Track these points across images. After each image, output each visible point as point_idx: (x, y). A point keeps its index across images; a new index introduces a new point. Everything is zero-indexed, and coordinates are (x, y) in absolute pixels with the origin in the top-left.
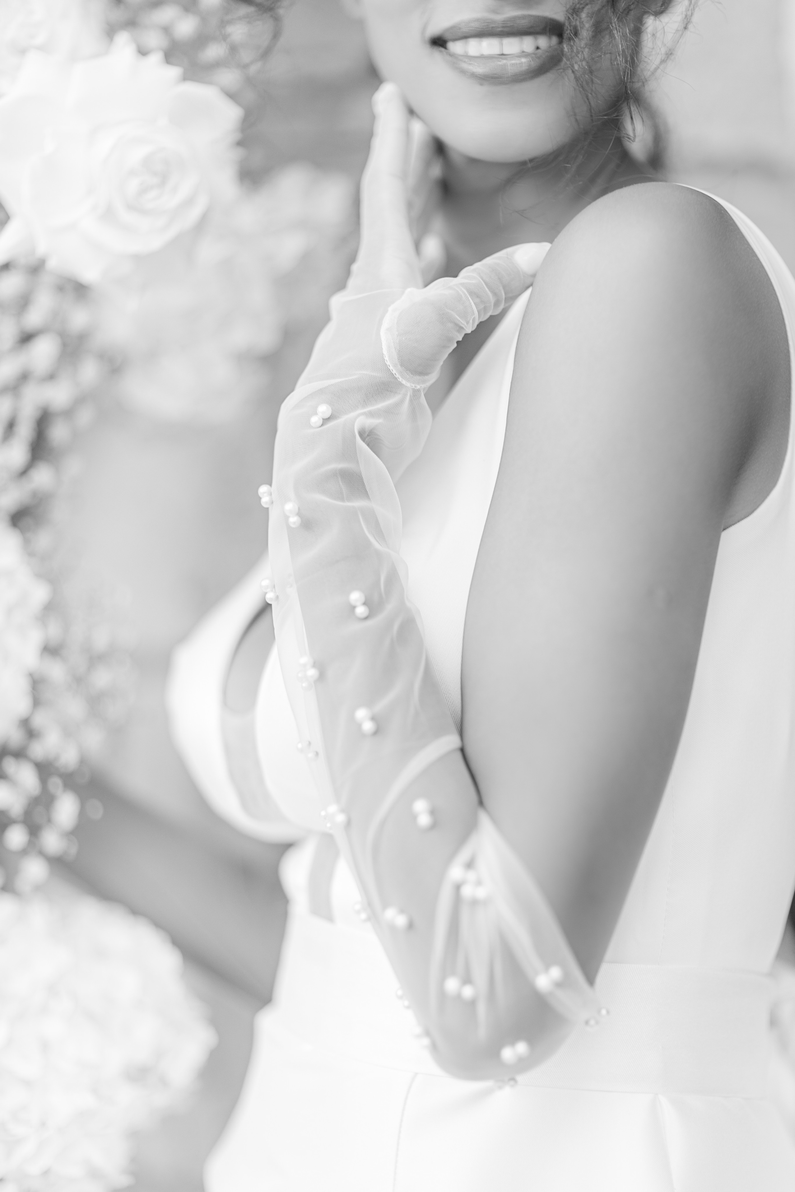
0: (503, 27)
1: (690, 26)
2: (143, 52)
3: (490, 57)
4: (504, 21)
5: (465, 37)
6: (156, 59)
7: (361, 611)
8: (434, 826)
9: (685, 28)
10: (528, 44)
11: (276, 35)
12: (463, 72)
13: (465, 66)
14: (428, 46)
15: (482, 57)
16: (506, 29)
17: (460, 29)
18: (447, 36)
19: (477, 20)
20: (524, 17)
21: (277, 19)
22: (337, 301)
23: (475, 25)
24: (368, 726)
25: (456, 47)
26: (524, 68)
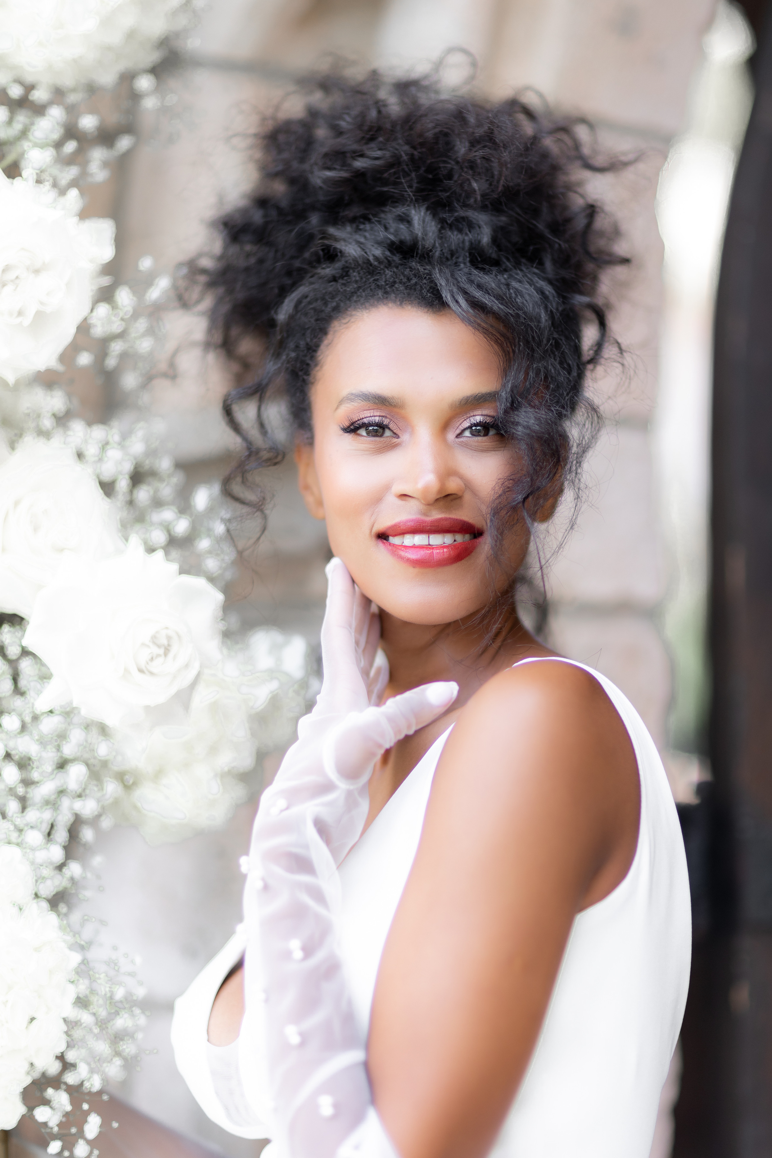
0: (430, 526)
1: (575, 526)
2: (151, 550)
3: (421, 547)
4: (432, 522)
5: (403, 533)
6: (160, 554)
7: (298, 954)
8: (334, 1117)
9: (572, 528)
10: (448, 539)
11: (264, 529)
12: (401, 558)
13: (402, 553)
14: (374, 539)
15: (414, 547)
16: (433, 528)
17: (400, 527)
18: (389, 532)
19: (412, 520)
20: (446, 519)
21: (265, 517)
22: (305, 722)
23: (412, 524)
24: (295, 1039)
25: (395, 540)
26: (446, 555)
